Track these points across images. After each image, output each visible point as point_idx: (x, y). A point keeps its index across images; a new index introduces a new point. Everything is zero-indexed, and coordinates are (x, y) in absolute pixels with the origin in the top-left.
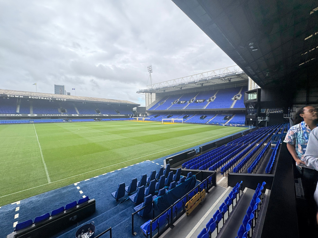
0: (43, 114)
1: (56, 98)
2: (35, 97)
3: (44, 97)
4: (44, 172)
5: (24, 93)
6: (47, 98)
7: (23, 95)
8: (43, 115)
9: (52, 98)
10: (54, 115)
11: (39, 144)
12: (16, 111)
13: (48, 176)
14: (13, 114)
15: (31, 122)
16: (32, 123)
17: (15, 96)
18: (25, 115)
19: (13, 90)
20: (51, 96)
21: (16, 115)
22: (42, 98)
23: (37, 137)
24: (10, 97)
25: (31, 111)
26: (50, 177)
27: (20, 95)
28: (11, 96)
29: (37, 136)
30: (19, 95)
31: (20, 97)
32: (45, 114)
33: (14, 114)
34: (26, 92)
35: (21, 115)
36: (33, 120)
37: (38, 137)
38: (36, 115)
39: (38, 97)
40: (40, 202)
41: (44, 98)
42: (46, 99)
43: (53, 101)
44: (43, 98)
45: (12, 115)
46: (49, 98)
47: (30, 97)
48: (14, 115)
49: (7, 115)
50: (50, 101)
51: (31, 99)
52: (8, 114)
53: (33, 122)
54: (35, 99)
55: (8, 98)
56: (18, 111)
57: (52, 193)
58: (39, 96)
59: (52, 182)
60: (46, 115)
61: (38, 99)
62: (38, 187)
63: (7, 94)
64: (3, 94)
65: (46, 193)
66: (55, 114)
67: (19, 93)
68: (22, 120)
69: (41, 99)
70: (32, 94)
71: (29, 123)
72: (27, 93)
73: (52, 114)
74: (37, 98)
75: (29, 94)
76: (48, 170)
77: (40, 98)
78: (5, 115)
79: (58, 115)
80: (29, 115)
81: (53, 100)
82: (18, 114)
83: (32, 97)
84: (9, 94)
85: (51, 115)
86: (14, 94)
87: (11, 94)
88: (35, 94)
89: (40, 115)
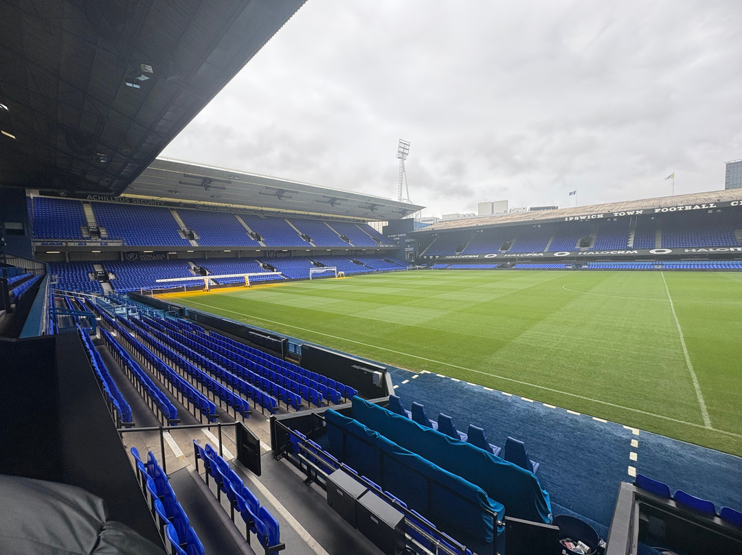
0: (688, 248)
1: (729, 200)
2: (669, 208)
3: (693, 203)
4: (692, 392)
5: (645, 204)
6: (700, 205)
7: (644, 208)
8: (687, 251)
9: (715, 204)
10: (718, 250)
11: (677, 320)
12: (627, 244)
13: (704, 407)
14: (621, 250)
15: (656, 267)
16: (659, 270)
17: (628, 213)
18: (643, 252)
19: (623, 202)
20: (714, 197)
21: (627, 252)
22: (687, 208)
23: (672, 304)
24: (618, 217)
25: (658, 243)
26: (709, 414)
27: (637, 209)
28: (620, 214)
29: (671, 301)
30: (634, 209)
31: (638, 212)
32: (693, 248)
33: (623, 250)
34: (649, 200)
35: (636, 252)
36: (660, 263)
37: (674, 303)
38: (668, 251)
39: (676, 207)
40: (682, 459)
41: (693, 206)
42: (699, 208)
43: (719, 211)
44: (690, 208)
45: (619, 252)
46: (708, 205)
47: (657, 211)
48: (623, 252)
49: (612, 253)
50: (710, 212)
51: (661, 213)
52: (613, 250)
53: (660, 267)
54: (669, 212)
55: (615, 220)
56: (631, 245)
57: (716, 458)
58: (678, 204)
59: (715, 430)
60: (694, 250)
61: (677, 212)
62: (678, 423)
63: (613, 211)
64: (607, 212)
65: (702, 449)
66: (723, 247)
67: (634, 205)
68: (638, 263)
69: (684, 211)
70: (663, 203)
71: (650, 270)
72: (651, 203)
73: (715, 248)
74: (675, 209)
75: (656, 203)
76: (703, 393)
77: (680, 209)
78: (608, 253)
79: (732, 249)
80: (653, 252)
81: (718, 209)
82: (630, 249)
83: (662, 209)
84: (618, 211)
85: (711, 250)
86: (625, 210)
87: (619, 211)
88: (669, 202)
89: (679, 252)
